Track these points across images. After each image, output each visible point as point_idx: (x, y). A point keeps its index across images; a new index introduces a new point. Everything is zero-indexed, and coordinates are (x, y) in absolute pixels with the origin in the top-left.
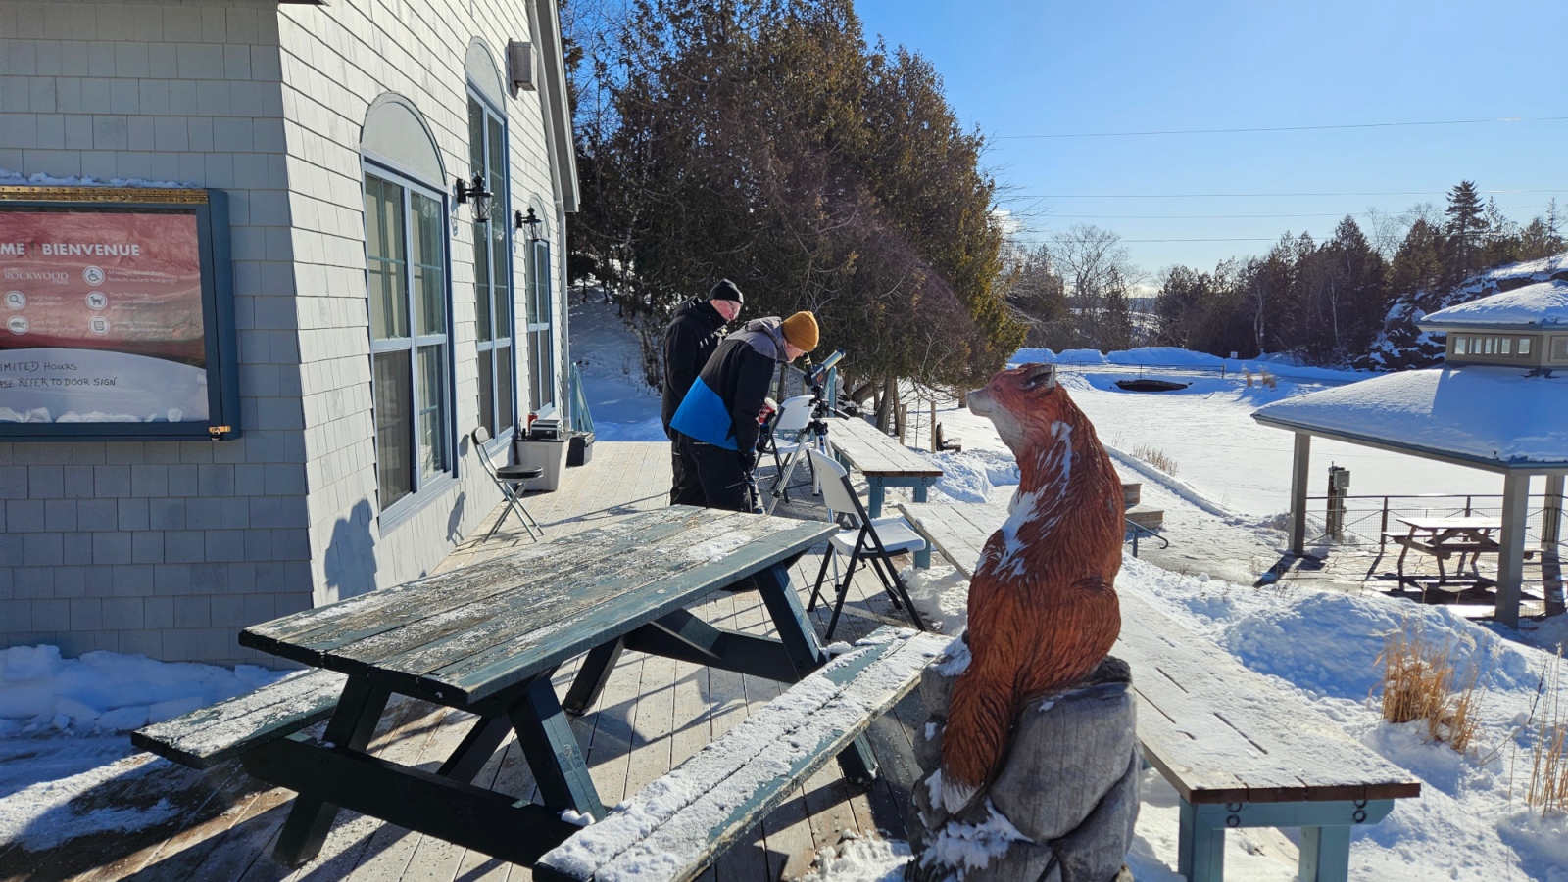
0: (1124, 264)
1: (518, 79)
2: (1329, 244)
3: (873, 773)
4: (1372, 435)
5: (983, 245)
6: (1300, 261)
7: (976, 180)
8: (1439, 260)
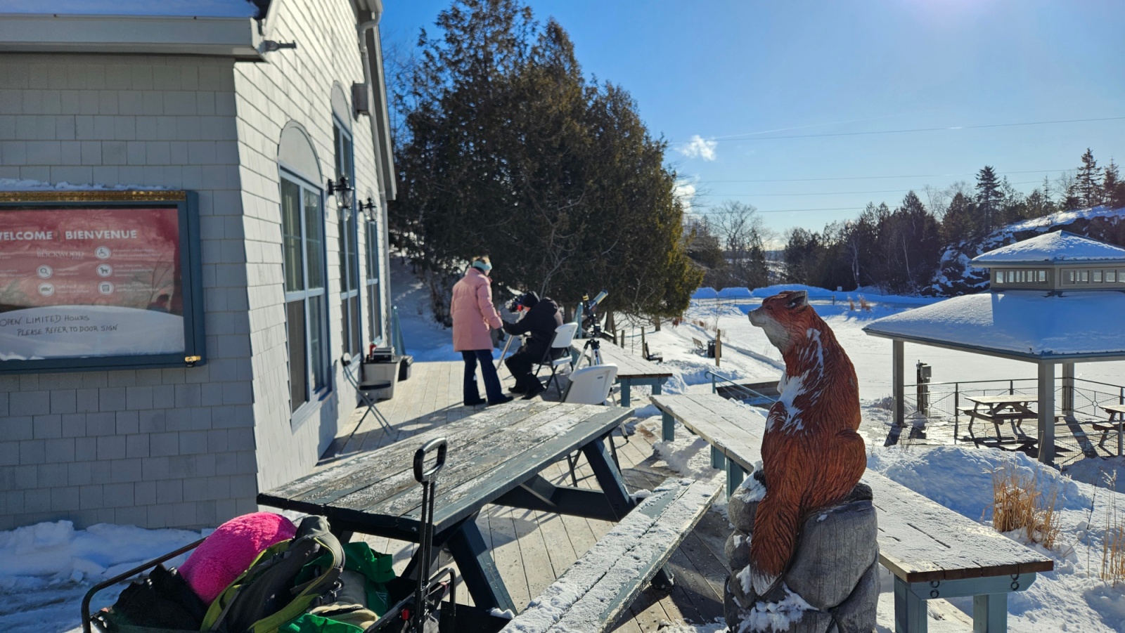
0: (760, 228)
1: (359, 109)
2: (900, 211)
3: (671, 581)
4: (946, 340)
5: (671, 216)
6: (880, 223)
7: (663, 171)
8: (973, 220)
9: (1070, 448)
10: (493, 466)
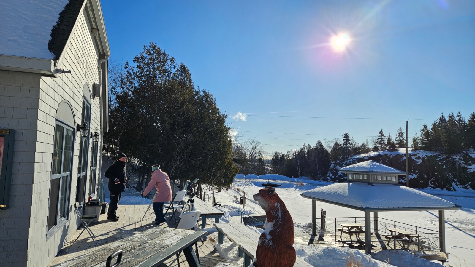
0: (262, 151)
1: (95, 93)
2: (315, 147)
4: (331, 201)
5: (227, 145)
6: (308, 151)
7: (225, 127)
8: (341, 153)
9: (377, 246)
10: (142, 260)
